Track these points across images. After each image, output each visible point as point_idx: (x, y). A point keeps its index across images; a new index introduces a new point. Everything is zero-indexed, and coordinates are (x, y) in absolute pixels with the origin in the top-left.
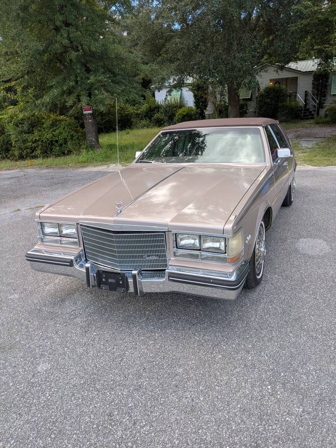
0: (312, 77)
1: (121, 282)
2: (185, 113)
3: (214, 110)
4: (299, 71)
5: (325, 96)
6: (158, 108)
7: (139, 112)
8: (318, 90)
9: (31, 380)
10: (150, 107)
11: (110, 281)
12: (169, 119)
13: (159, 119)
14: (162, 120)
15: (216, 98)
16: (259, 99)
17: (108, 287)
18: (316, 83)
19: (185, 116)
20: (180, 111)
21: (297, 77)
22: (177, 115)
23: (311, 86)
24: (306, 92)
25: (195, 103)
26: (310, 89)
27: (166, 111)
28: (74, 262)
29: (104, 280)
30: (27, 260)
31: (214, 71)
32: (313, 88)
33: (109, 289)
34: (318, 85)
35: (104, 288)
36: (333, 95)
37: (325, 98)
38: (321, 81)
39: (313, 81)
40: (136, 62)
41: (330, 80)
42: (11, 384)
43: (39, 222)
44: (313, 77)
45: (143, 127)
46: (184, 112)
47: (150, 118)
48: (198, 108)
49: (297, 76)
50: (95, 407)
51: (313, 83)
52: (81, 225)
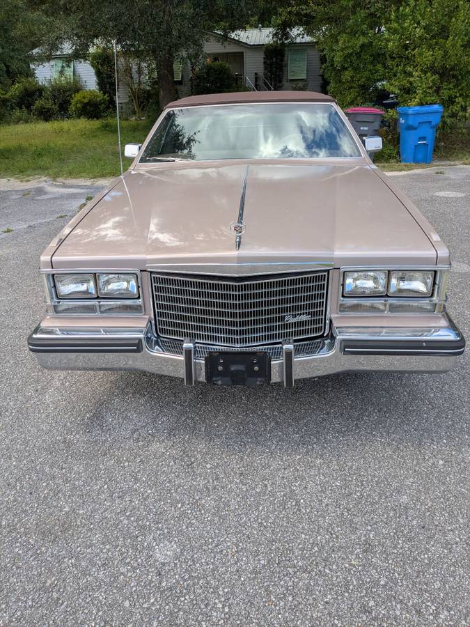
0: (263, 53)
1: (256, 368)
2: (86, 101)
3: (129, 97)
4: (244, 43)
5: (281, 82)
6: (40, 91)
7: (6, 96)
8: (271, 71)
9: (160, 583)
10: (26, 90)
11: (232, 369)
12: (60, 109)
13: (45, 108)
14: (49, 110)
15: (132, 78)
16: (195, 82)
17: (228, 379)
18: (269, 62)
19: (87, 104)
20: (78, 97)
21: (243, 53)
22: (73, 102)
23: (262, 66)
24: (256, 74)
25: (98, 84)
26: (261, 70)
27: (54, 96)
28: (144, 343)
29: (220, 368)
30: (31, 350)
31: (142, 33)
32: (265, 69)
33: (230, 383)
34: (271, 65)
35: (220, 383)
36: (291, 80)
37: (281, 85)
38: (274, 60)
39: (264, 58)
40: (15, 6)
41: (285, 58)
42: (127, 604)
43: (49, 275)
44: (265, 53)
45: (18, 121)
46: (84, 98)
47: (28, 107)
48: (104, 94)
49: (242, 50)
50: (327, 603)
51: (265, 63)
52: (151, 272)
